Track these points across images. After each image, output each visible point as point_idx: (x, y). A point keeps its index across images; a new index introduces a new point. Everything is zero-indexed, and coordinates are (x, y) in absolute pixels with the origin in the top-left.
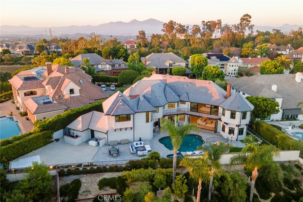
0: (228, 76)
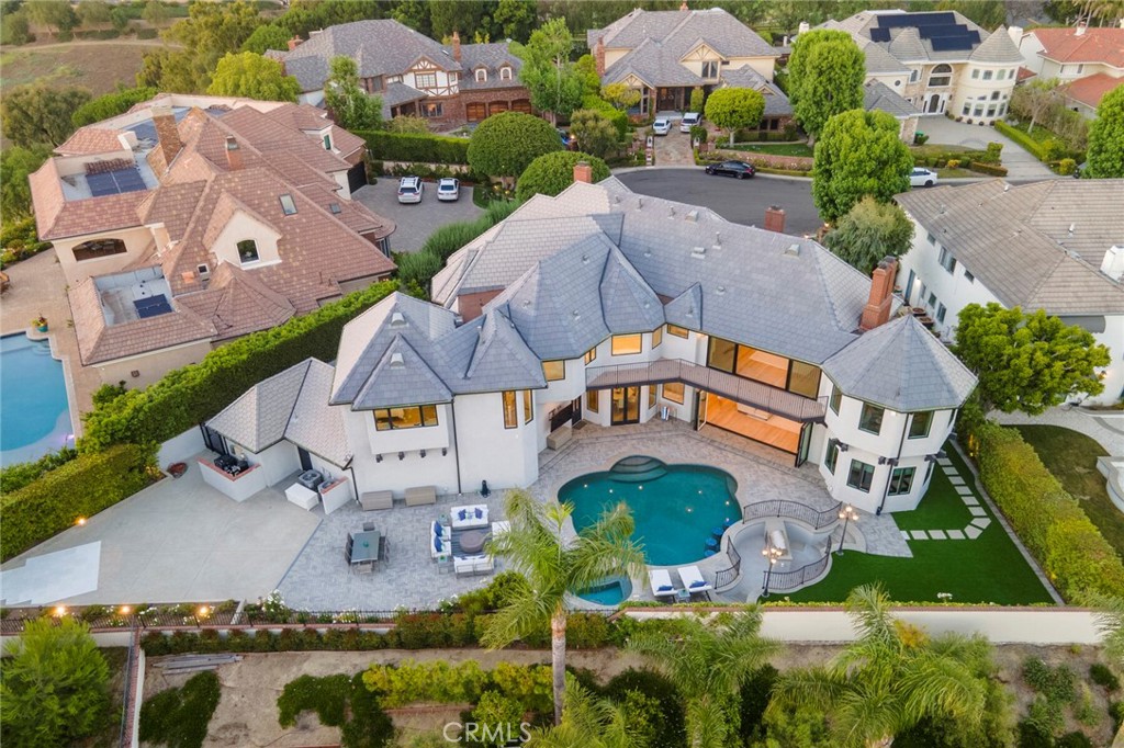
0: (959, 120)
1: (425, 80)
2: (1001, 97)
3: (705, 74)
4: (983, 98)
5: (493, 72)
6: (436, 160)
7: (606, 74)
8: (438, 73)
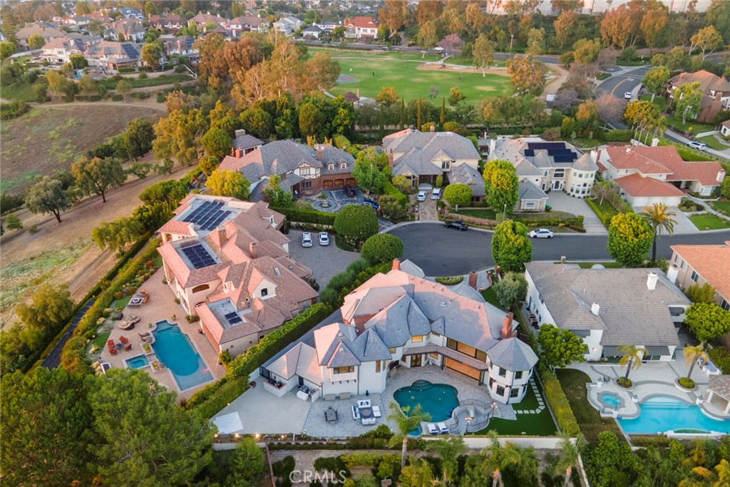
0: (569, 194)
1: (305, 172)
2: (587, 185)
3: (443, 167)
4: (579, 186)
5: (337, 165)
6: (317, 222)
7: (394, 166)
8: (311, 168)
